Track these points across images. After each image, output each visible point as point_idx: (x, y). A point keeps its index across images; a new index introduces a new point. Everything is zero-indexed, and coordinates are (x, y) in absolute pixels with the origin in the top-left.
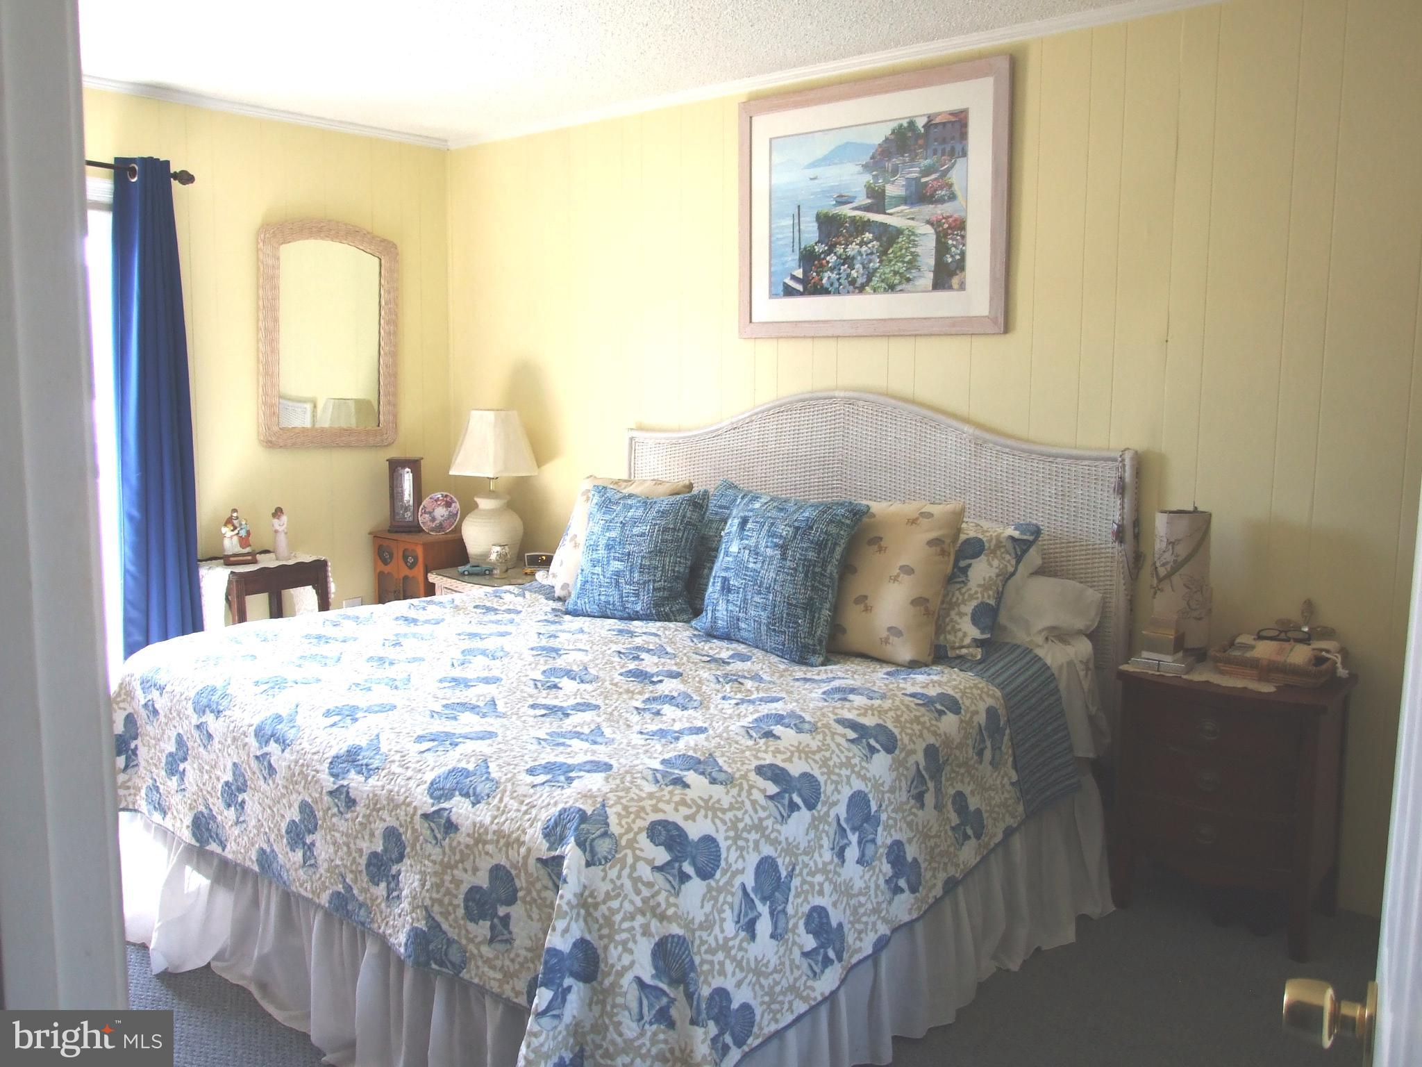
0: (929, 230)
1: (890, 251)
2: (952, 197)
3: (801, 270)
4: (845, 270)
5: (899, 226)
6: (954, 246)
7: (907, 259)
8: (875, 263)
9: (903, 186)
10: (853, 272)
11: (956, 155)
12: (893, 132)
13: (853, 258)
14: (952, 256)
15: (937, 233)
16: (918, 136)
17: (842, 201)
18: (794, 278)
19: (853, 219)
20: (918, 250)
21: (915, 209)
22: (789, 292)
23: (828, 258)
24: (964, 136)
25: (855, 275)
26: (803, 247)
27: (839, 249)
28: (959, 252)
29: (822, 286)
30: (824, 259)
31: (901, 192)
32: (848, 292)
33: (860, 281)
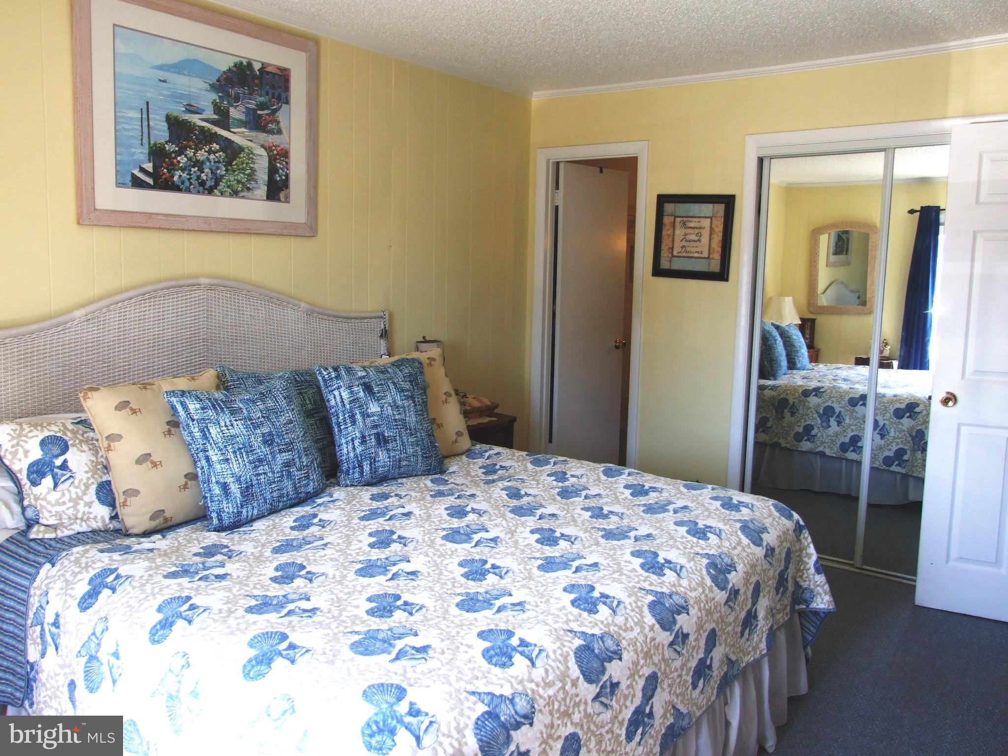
0: (264, 153)
1: (234, 163)
2: (280, 132)
3: (151, 165)
4: (195, 172)
5: (241, 144)
6: (281, 169)
7: (247, 172)
8: (221, 170)
9: (243, 112)
10: (203, 175)
11: (282, 101)
12: (235, 66)
13: (203, 163)
14: (280, 176)
15: (270, 157)
16: (255, 76)
17: (191, 109)
18: (142, 170)
19: (202, 129)
20: (256, 166)
21: (253, 134)
22: (137, 183)
23: (179, 158)
24: (287, 88)
25: (205, 178)
26: (152, 142)
27: (190, 152)
28: (284, 173)
29: (173, 182)
30: (175, 158)
31: (242, 117)
32: (199, 192)
33: (209, 184)
